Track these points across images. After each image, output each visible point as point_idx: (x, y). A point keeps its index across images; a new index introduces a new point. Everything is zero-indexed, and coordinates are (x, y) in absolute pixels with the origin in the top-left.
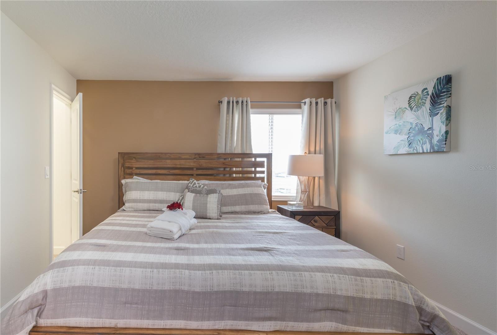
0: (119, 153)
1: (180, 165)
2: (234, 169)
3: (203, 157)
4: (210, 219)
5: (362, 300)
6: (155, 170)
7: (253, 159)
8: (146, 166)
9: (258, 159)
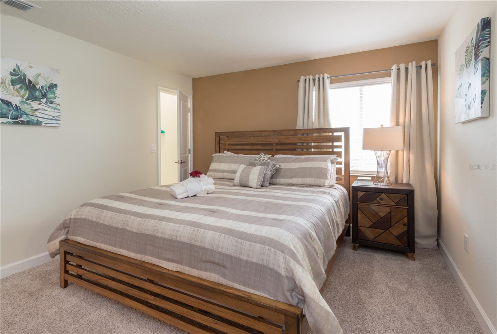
0: (216, 133)
1: (261, 141)
2: (313, 144)
3: (281, 134)
4: (252, 188)
5: (239, 260)
6: (241, 146)
7: (331, 134)
8: (235, 143)
9: (336, 134)
